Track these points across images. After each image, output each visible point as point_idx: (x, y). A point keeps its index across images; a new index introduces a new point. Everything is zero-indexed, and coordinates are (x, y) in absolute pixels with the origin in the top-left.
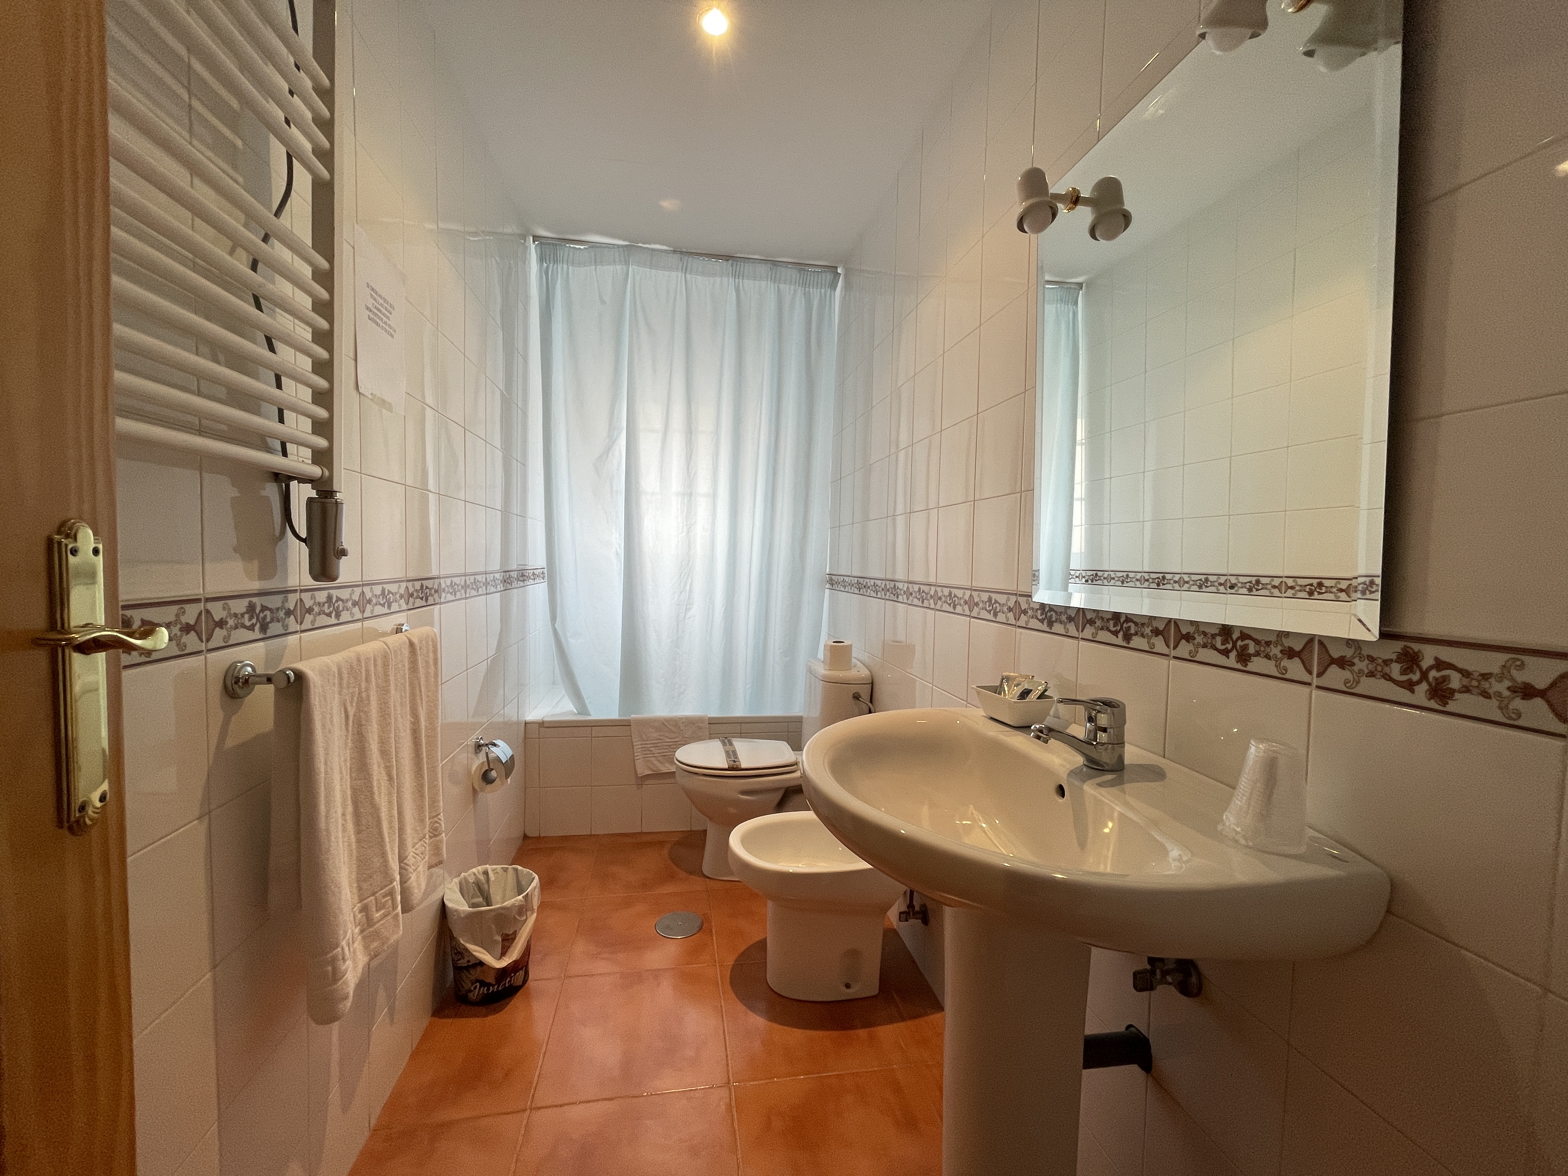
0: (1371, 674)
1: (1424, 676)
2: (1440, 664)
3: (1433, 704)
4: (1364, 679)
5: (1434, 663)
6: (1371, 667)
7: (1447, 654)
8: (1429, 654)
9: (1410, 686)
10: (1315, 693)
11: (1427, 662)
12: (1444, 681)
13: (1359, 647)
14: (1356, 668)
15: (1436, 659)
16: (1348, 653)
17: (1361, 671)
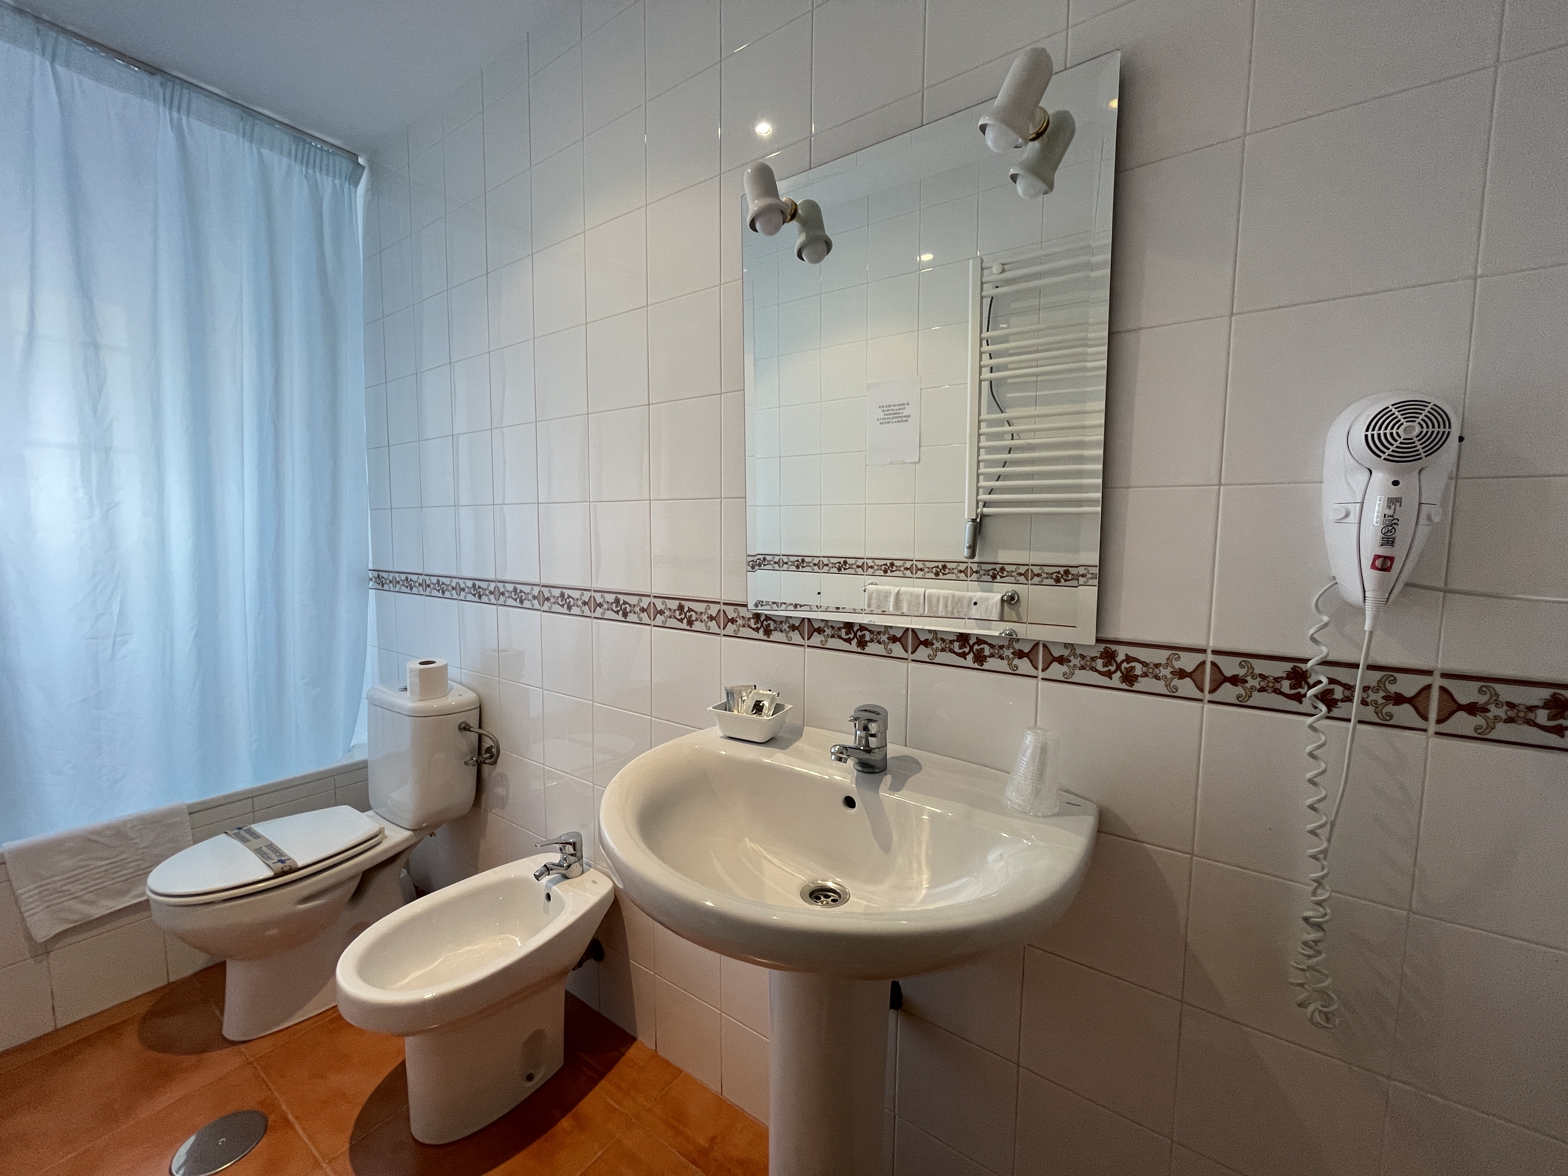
0: (1083, 668)
1: (1119, 667)
2: (1129, 659)
3: (1124, 686)
4: (1077, 672)
5: (1125, 658)
6: (1083, 663)
7: (1133, 652)
8: (1122, 652)
9: (1109, 675)
10: (1041, 684)
11: (1120, 657)
12: (1132, 670)
13: (1074, 649)
14: (1071, 664)
15: (1126, 655)
16: (1066, 653)
17: (1075, 666)
